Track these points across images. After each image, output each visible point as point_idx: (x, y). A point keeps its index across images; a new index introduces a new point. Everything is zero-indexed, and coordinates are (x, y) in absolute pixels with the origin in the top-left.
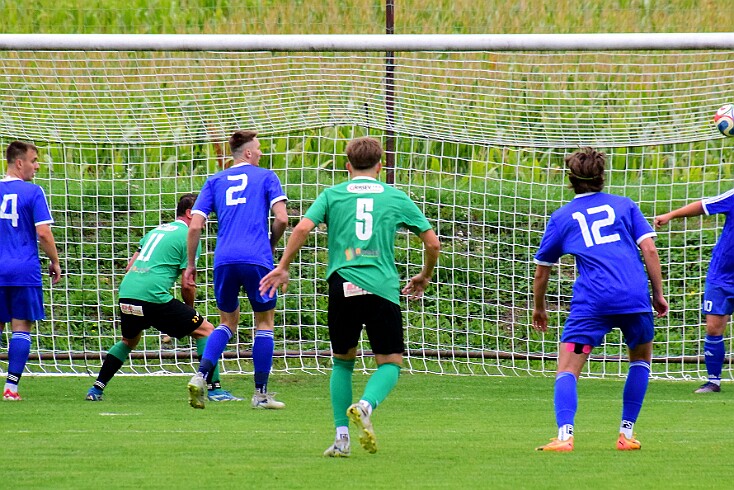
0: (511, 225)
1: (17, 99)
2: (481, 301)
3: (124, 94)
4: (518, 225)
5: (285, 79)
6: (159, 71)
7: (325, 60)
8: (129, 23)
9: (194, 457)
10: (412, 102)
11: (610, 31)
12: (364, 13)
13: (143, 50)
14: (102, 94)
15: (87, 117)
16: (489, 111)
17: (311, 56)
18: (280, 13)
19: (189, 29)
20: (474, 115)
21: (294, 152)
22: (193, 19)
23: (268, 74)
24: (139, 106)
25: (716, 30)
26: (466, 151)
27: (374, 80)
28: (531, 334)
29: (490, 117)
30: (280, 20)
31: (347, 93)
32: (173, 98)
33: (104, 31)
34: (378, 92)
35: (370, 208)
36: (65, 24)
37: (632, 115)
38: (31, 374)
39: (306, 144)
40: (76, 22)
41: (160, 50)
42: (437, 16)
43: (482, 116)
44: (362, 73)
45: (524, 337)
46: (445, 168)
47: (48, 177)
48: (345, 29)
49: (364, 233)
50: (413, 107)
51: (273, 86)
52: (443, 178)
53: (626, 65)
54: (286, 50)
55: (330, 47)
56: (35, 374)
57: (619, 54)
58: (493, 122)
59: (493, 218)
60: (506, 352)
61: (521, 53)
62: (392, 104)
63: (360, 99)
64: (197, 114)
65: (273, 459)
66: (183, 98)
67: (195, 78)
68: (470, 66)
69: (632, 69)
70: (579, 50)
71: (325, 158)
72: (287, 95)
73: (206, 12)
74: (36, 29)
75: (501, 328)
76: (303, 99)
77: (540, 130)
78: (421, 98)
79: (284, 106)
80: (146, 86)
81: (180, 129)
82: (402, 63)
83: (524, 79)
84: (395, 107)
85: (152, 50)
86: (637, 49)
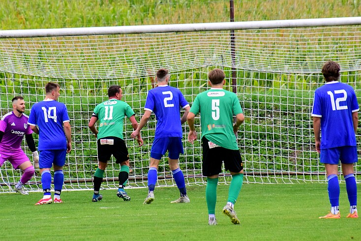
0: (293, 111)
1: (56, 60)
2: (280, 148)
3: (107, 55)
4: (297, 111)
5: (183, 45)
6: (123, 44)
7: (201, 35)
8: (108, 21)
9: (146, 227)
10: (244, 54)
11: (338, 17)
12: (219, 12)
13: (115, 34)
14: (96, 56)
15: (90, 67)
16: (281, 57)
17: (195, 33)
18: (179, 14)
19: (136, 23)
20: (274, 59)
21: (188, 80)
22: (138, 18)
23: (175, 43)
24: (114, 60)
26: (270, 76)
27: (225, 44)
28: (305, 163)
29: (282, 60)
30: (179, 17)
31: (213, 51)
32: (130, 56)
33: (96, 26)
34: (228, 50)
35: (218, 104)
36: (78, 23)
37: (350, 56)
38: (67, 190)
39: (194, 76)
40: (83, 22)
41: (123, 34)
42: (254, 12)
43: (277, 59)
44: (219, 41)
45: (302, 164)
46: (260, 85)
47: (72, 96)
48: (211, 20)
49: (216, 117)
50: (244, 56)
51: (177, 49)
52: (260, 90)
53: (346, 33)
54: (183, 31)
55: (204, 29)
56: (69, 190)
57: (343, 27)
58: (283, 62)
59: (285, 108)
60: (293, 172)
61: (295, 29)
63: (219, 53)
64: (141, 63)
65: (183, 227)
66: (134, 56)
67: (140, 46)
68: (271, 36)
69: (349, 34)
70: (323, 26)
71: (203, 82)
72: (184, 53)
73: (144, 15)
74: (64, 26)
75: (291, 160)
76: (192, 54)
77: (306, 65)
78: (248, 52)
79: (182, 58)
80: (117, 51)
81: (134, 71)
82: (238, 35)
83: (297, 41)
84: (235, 56)
85: (119, 34)
86: (351, 25)
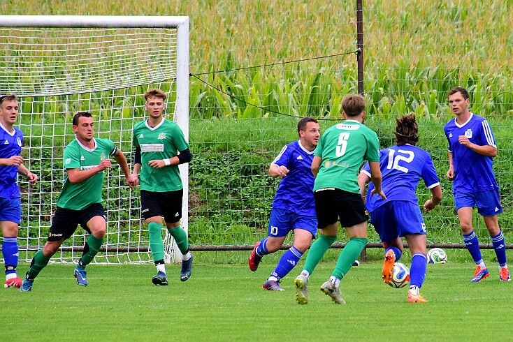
11: (20, 14)
25: (97, 14)
37: (36, 74)
53: (31, 38)
57: (27, 30)
69: (36, 41)
86: (39, 27)
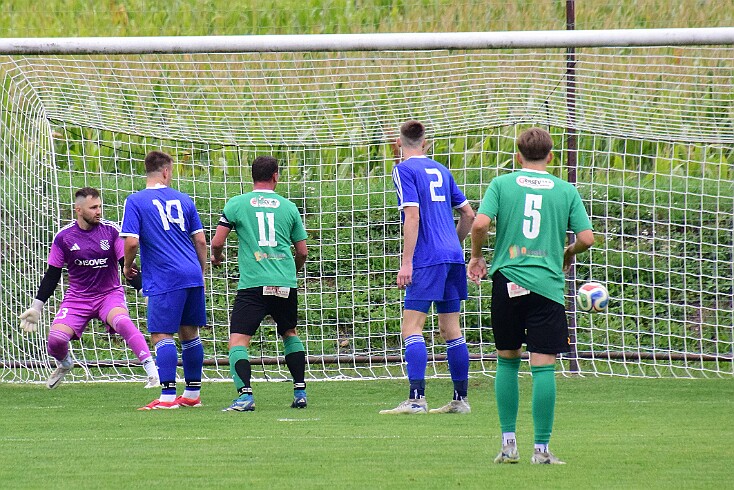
0: (698, 224)
1: (192, 102)
2: (667, 302)
3: (299, 95)
4: (706, 223)
5: (463, 78)
6: (334, 72)
7: (504, 57)
8: (304, 23)
9: (374, 463)
10: (594, 99)
12: (544, 8)
13: (318, 51)
14: (277, 96)
15: (262, 119)
16: (674, 107)
17: (489, 53)
18: (457, 10)
19: (365, 29)
20: (658, 111)
21: (472, 151)
22: (369, 19)
23: (446, 73)
24: (315, 107)
26: (650, 148)
27: (554, 77)
28: (720, 335)
29: (676, 113)
30: (457, 18)
31: (527, 91)
32: (348, 99)
33: (279, 32)
34: (559, 89)
35: (538, 205)
36: (240, 26)
38: (208, 380)
39: (484, 144)
40: (250, 24)
41: (335, 51)
42: (619, 11)
43: (666, 112)
44: (542, 70)
45: (713, 338)
46: (628, 165)
47: (223, 180)
48: (523, 27)
49: (531, 231)
50: (595, 104)
51: (451, 85)
52: (626, 176)
54: (464, 48)
55: (509, 44)
56: (212, 380)
58: (678, 118)
59: (679, 218)
60: (694, 354)
61: (706, 48)
62: (574, 101)
63: (540, 97)
64: (373, 114)
65: (455, 464)
66: (358, 98)
67: (370, 77)
68: (654, 61)
71: (504, 158)
72: (466, 94)
73: (382, 11)
74: (210, 32)
75: (689, 329)
76: (482, 97)
77: (728, 126)
78: (603, 94)
79: (462, 105)
80: (321, 87)
81: (356, 130)
82: (584, 59)
83: (711, 74)
84: (576, 104)
85: (327, 50)
